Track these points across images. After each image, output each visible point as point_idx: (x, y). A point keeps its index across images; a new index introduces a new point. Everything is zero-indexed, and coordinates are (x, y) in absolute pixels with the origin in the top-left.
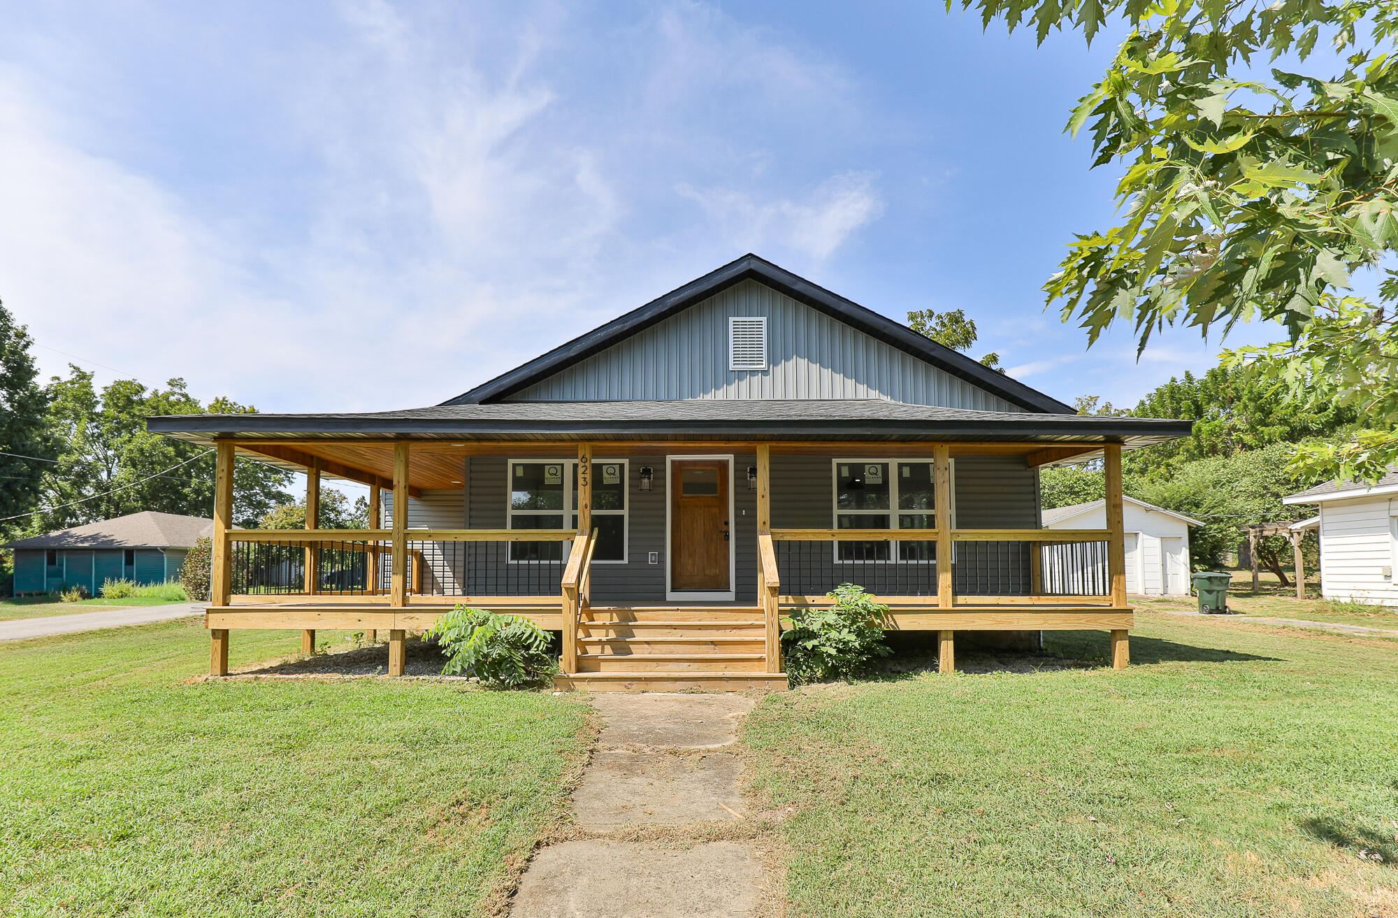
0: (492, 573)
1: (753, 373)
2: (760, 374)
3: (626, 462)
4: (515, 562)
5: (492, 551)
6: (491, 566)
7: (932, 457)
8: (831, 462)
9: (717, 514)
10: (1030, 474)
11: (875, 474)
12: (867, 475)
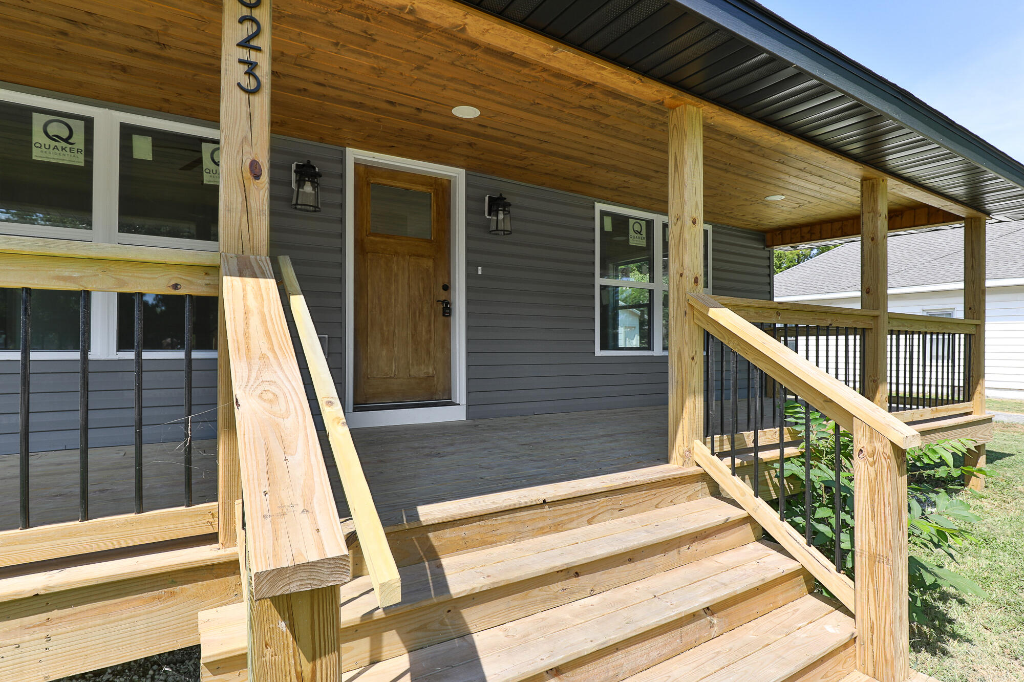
8: (594, 207)
9: (431, 270)
10: (766, 254)
11: (640, 233)
12: (631, 232)
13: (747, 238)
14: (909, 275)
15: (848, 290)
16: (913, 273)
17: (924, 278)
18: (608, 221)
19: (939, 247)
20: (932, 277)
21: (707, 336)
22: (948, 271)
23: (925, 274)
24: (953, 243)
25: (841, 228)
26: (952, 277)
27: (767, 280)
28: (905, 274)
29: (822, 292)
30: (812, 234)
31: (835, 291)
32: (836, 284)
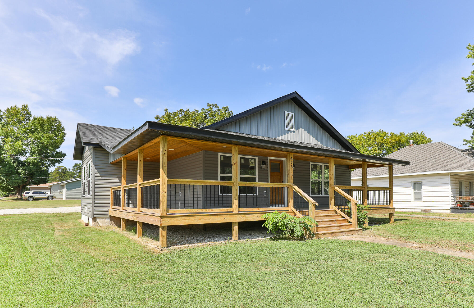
0: (212, 199)
1: (291, 131)
2: (293, 132)
3: (257, 158)
4: (221, 194)
5: (213, 190)
6: (213, 196)
7: (328, 164)
8: (309, 164)
9: (280, 178)
10: (349, 171)
11: (319, 168)
12: (317, 168)
13: (344, 167)
14: (407, 169)
15: (386, 174)
16: (409, 168)
17: (411, 170)
18: (312, 166)
19: (419, 158)
20: (415, 170)
21: (335, 191)
22: (420, 168)
23: (413, 169)
24: (424, 157)
26: (421, 170)
27: (349, 177)
28: (406, 168)
29: (377, 175)
31: (382, 175)
32: (382, 172)
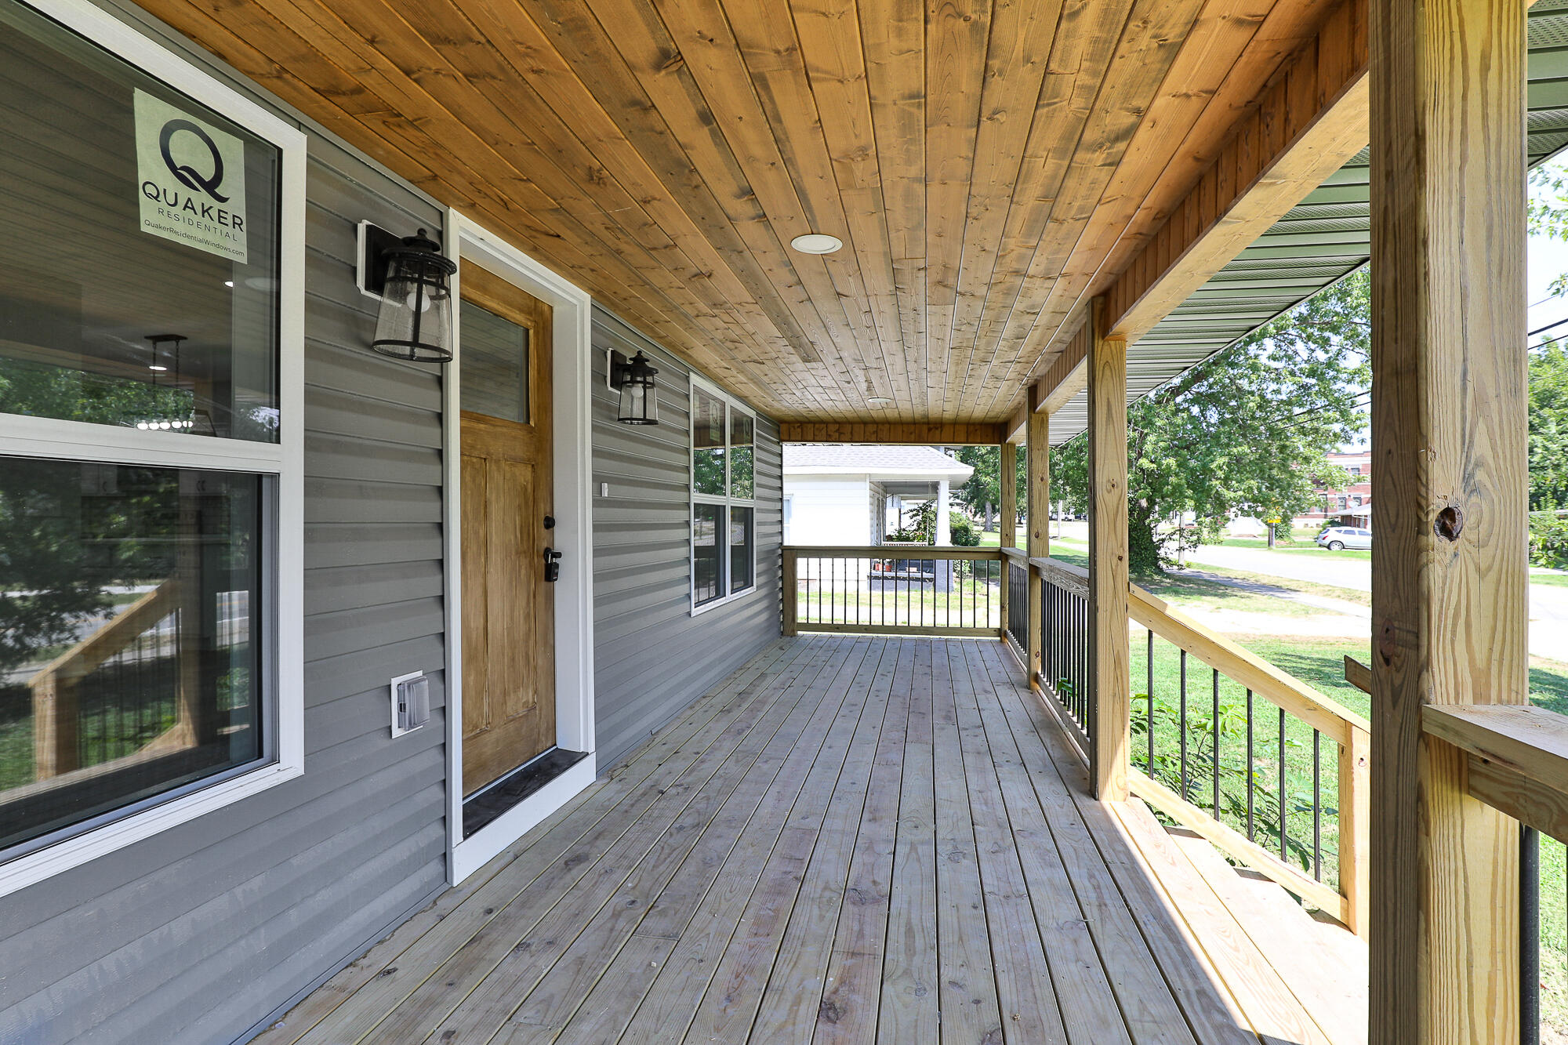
8: (689, 379)
9: (530, 489)
13: (771, 429)
25: (876, 432)
30: (840, 434)
